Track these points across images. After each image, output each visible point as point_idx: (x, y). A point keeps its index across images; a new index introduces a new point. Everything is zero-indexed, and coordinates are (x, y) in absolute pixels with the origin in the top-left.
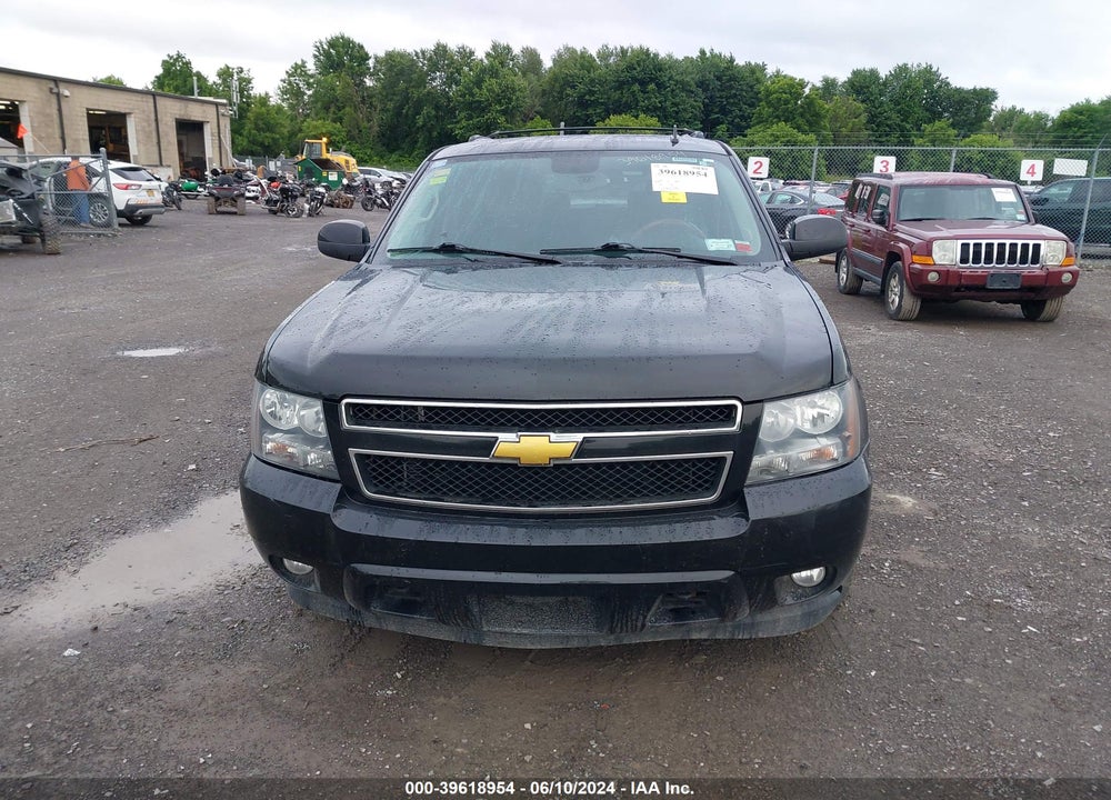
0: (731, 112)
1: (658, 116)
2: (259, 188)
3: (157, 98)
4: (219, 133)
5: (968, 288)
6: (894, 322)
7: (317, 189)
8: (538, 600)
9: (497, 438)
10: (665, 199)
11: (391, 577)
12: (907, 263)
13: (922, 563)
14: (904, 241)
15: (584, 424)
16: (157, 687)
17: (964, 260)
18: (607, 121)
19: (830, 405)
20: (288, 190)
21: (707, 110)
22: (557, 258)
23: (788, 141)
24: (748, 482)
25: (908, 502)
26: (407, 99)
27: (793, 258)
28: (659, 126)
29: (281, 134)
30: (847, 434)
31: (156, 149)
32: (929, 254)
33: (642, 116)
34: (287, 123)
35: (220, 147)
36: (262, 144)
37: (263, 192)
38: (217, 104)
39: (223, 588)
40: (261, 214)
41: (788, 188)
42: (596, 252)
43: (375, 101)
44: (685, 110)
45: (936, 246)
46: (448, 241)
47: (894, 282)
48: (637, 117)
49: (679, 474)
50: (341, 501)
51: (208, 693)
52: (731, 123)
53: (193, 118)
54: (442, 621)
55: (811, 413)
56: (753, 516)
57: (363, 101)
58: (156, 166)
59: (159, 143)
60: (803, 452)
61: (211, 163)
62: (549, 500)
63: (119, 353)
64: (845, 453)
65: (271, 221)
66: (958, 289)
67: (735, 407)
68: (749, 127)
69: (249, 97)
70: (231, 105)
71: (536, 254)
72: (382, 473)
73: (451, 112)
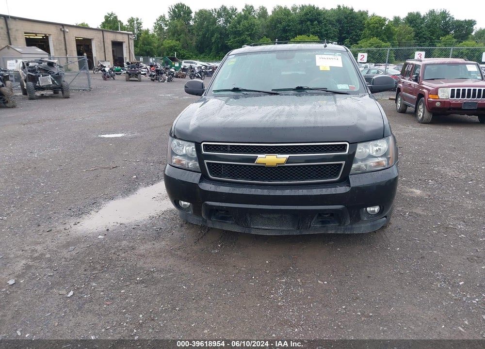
0: (351, 33)
1: (319, 36)
2: (146, 70)
3: (104, 32)
4: (129, 47)
5: (454, 109)
6: (420, 124)
7: (171, 70)
8: (271, 216)
9: (257, 156)
10: (321, 69)
11: (219, 206)
12: (427, 98)
13: (422, 213)
14: (426, 89)
15: (289, 151)
16: (133, 248)
17: (452, 96)
18: (296, 38)
19: (383, 145)
20: (159, 70)
21: (341, 32)
22: (278, 92)
23: (377, 46)
24: (351, 173)
25: (418, 192)
26: (208, 30)
27: (372, 92)
28: (319, 39)
29: (154, 46)
30: (389, 156)
31: (103, 54)
32: (437, 94)
33: (311, 36)
34: (157, 41)
35: (130, 53)
36: (146, 51)
37: (148, 72)
38: (128, 34)
39: (151, 218)
40: (147, 81)
41: (376, 67)
42: (294, 90)
43: (194, 32)
44: (330, 33)
45: (440, 91)
46: (236, 87)
47: (420, 107)
48: (309, 36)
49: (325, 170)
50: (201, 180)
51: (151, 250)
52: (351, 38)
53: (118, 41)
54: (237, 223)
55: (376, 148)
56: (352, 185)
57: (189, 32)
58: (104, 61)
59: (105, 51)
60: (372, 163)
61: (126, 60)
62: (276, 179)
63: (99, 136)
64: (388, 164)
65: (152, 84)
66: (449, 109)
67: (346, 145)
68: (360, 40)
69: (141, 30)
70: (134, 34)
71: (270, 91)
72: (216, 169)
73: (227, 35)
